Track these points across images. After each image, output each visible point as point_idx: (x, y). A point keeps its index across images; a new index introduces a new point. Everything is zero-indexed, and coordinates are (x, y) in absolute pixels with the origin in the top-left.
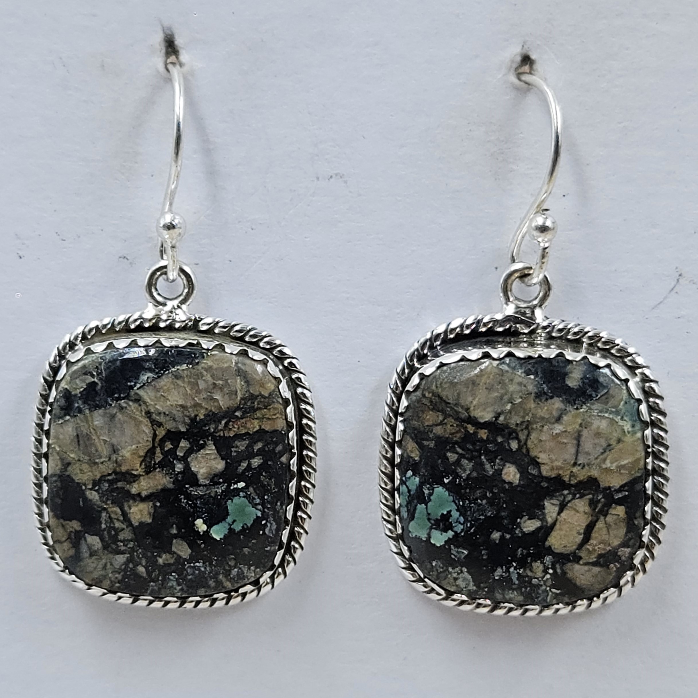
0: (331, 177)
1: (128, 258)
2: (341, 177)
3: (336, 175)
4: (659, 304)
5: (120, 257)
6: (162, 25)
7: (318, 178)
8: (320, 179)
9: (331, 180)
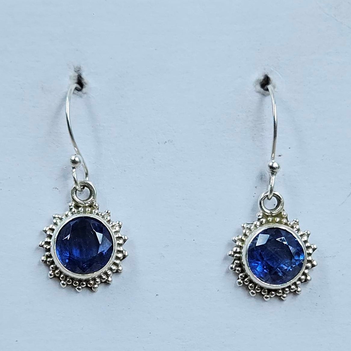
0: (166, 142)
1: (58, 188)
2: (171, 142)
3: (169, 141)
4: (342, 203)
5: (54, 188)
6: (74, 66)
7: (159, 143)
8: (160, 143)
9: (166, 143)
